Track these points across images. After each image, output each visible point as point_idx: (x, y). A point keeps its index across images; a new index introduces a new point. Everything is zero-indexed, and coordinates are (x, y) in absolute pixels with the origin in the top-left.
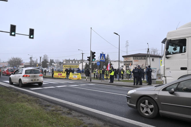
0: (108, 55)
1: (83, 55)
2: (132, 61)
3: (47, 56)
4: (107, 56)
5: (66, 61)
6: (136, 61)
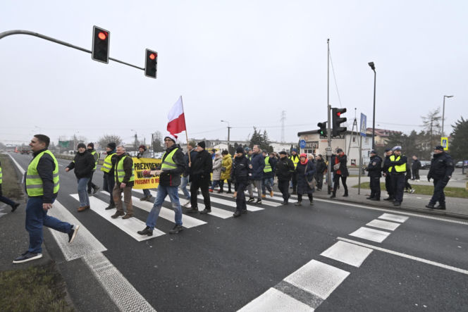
0: (265, 132)
1: (229, 130)
3: (160, 134)
6: (325, 141)
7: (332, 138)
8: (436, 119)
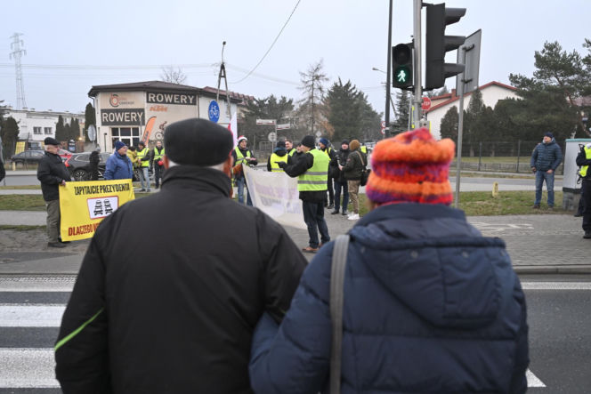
6: (158, 110)
7: (173, 103)
8: (317, 78)
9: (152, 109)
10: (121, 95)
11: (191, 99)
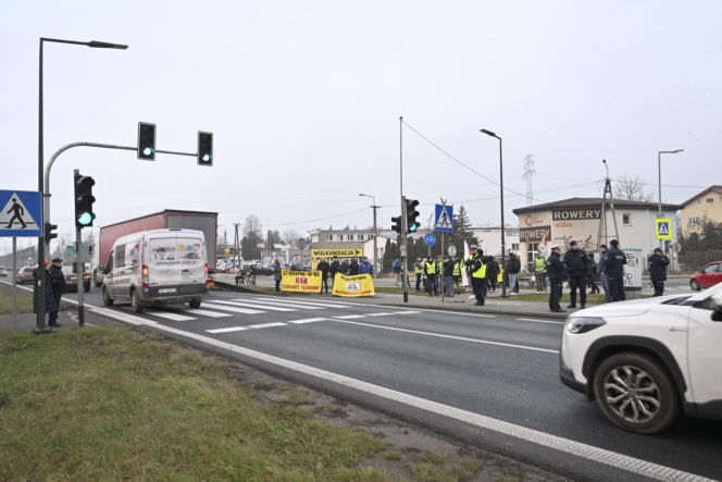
0: (462, 209)
1: (375, 212)
2: (548, 228)
4: (458, 213)
5: (319, 235)
6: (563, 226)
7: (578, 218)
9: (557, 226)
10: (533, 215)
11: (597, 214)
